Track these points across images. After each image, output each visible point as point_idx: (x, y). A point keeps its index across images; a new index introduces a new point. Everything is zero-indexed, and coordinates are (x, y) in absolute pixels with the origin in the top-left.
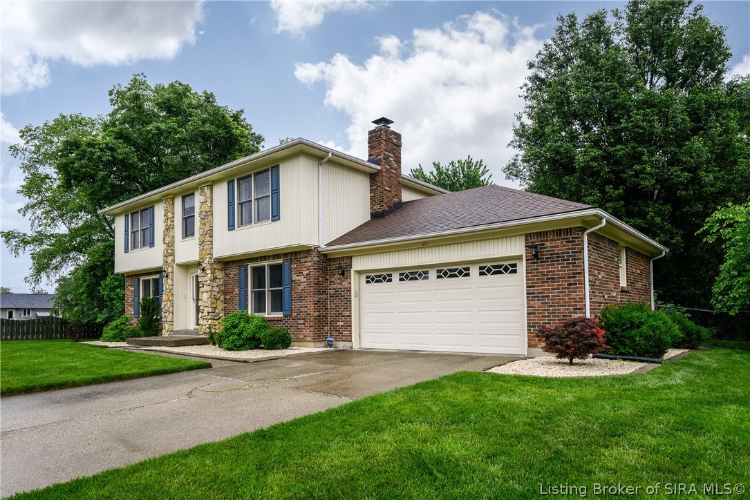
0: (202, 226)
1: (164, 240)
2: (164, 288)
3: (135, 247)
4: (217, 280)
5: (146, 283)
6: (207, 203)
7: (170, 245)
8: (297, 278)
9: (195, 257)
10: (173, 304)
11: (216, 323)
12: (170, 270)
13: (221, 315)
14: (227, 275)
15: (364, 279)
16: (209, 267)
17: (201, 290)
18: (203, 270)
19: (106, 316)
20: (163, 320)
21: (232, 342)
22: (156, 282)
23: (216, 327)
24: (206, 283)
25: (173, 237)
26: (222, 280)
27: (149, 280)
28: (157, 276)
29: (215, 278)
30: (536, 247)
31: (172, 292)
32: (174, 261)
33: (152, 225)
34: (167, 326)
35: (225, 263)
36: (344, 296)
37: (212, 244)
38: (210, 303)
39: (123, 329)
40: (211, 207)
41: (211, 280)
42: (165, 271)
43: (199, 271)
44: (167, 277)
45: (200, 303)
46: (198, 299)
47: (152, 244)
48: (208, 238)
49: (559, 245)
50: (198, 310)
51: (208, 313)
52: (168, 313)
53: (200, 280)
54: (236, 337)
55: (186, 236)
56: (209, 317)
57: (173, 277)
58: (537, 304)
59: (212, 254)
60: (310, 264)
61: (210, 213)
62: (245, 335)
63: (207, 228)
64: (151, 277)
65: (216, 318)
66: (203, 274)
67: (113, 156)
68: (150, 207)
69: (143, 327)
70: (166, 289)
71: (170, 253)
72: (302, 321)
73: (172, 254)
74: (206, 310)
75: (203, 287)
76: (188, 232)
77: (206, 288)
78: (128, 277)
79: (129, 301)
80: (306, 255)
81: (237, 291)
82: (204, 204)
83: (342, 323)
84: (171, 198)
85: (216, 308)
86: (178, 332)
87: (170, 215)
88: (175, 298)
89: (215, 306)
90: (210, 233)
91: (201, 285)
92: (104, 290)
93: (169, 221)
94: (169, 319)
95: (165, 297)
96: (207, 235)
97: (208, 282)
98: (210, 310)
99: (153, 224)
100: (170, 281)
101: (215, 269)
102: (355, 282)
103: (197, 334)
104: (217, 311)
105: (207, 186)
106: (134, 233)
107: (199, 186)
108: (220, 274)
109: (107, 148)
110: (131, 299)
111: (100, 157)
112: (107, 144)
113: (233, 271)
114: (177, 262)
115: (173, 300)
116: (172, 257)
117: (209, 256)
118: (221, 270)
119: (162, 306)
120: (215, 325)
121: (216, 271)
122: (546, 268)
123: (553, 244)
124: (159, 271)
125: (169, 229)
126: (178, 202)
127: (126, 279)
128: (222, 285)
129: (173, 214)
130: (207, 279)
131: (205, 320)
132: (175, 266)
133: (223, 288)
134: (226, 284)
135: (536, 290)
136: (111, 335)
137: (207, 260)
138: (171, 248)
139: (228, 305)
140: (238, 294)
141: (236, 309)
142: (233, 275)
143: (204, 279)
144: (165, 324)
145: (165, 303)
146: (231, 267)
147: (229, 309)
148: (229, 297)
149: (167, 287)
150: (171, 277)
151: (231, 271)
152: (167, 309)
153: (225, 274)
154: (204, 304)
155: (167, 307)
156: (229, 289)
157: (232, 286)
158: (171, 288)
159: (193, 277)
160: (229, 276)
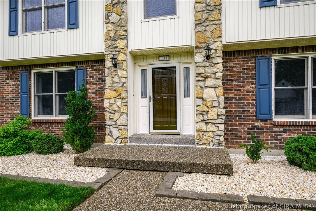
10: (127, 102)
20: (107, 122)
24: (215, 76)
27: (50, 73)
28: (68, 68)
31: (127, 87)
32: (127, 46)
34: (115, 131)
37: (222, 25)
44: (115, 67)
47: (75, 26)
48: (217, 16)
52: (117, 114)
57: (127, 67)
64: (54, 70)
66: (207, 64)
70: (113, 83)
71: (122, 36)
73: (126, 37)
75: (204, 80)
77: (212, 82)
78: (7, 67)
79: (9, 98)
81: (250, 88)
86: (136, 139)
88: (128, 95)
94: (121, 122)
106: (28, 11)
110: (12, 95)
114: (132, 48)
115: (127, 98)
116: (125, 41)
119: (105, 106)
124: (100, 59)
134: (226, 79)
138: (125, 28)
139: (229, 106)
140: (253, 92)
141: (249, 111)
142: (240, 69)
143: (209, 70)
144: (113, 130)
145: (112, 101)
146: (237, 58)
147: (231, 111)
148: (231, 95)
149: (116, 79)
150: (124, 67)
151: (236, 64)
152: (117, 109)
153: (223, 67)
154: (209, 104)
155: (115, 107)
156: (232, 85)
157: (239, 82)
158: (123, 80)
159: (142, 70)
160: (232, 70)
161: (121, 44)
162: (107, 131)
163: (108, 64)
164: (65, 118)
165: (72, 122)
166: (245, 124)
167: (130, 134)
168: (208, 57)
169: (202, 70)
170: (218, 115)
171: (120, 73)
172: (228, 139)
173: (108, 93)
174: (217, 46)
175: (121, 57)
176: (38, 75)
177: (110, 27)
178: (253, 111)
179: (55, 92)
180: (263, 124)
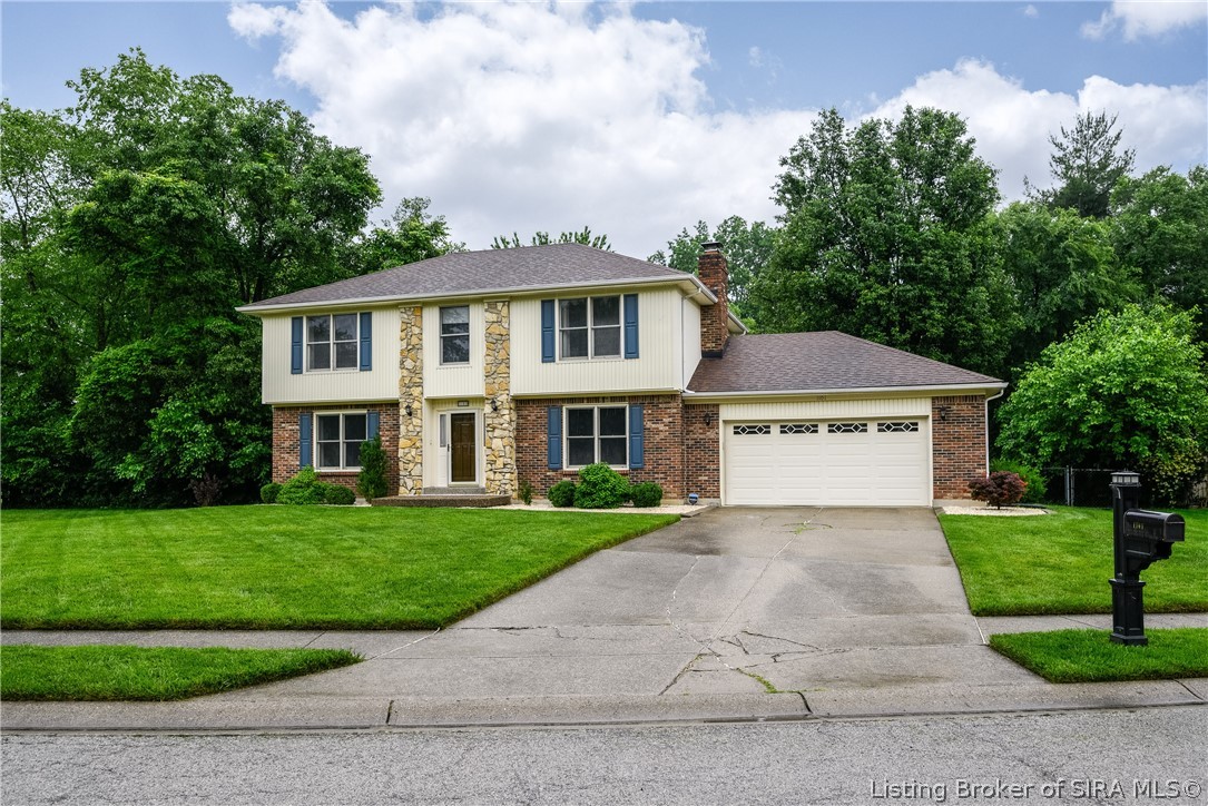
0: (491, 353)
1: (399, 363)
2: (402, 430)
3: (320, 366)
5: (329, 419)
6: (503, 324)
7: (415, 372)
8: (654, 426)
9: (477, 391)
10: (422, 451)
13: (514, 467)
14: (523, 417)
15: (731, 429)
16: (506, 406)
17: (490, 434)
20: (401, 473)
22: (358, 418)
24: (501, 427)
25: (421, 361)
26: (517, 423)
27: (337, 416)
28: (359, 411)
29: (511, 421)
30: (943, 409)
31: (418, 436)
32: (422, 394)
33: (367, 340)
34: (409, 482)
35: (521, 402)
36: (712, 449)
37: (509, 377)
40: (508, 329)
41: (508, 423)
42: (406, 406)
44: (409, 414)
45: (488, 452)
47: (367, 367)
48: (501, 369)
49: (965, 409)
52: (411, 464)
55: (450, 361)
57: (421, 415)
58: (943, 460)
59: (510, 390)
60: (675, 411)
61: (508, 337)
63: (504, 355)
65: (512, 471)
66: (494, 415)
68: (362, 313)
70: (408, 432)
71: (413, 378)
72: (662, 475)
73: (420, 384)
74: (500, 459)
75: (492, 431)
78: (281, 409)
79: (285, 445)
80: (668, 400)
81: (542, 437)
82: (496, 325)
83: (706, 478)
84: (416, 307)
85: (511, 458)
87: (414, 330)
88: (423, 444)
89: (511, 456)
90: (505, 362)
91: (489, 429)
94: (414, 473)
95: (404, 442)
96: (504, 365)
97: (506, 425)
99: (370, 338)
100: (417, 420)
101: (511, 409)
102: (725, 434)
103: (478, 491)
105: (503, 302)
107: (486, 301)
108: (513, 416)
110: (289, 443)
113: (533, 413)
114: (428, 395)
115: (421, 447)
116: (418, 388)
117: (506, 392)
118: (517, 411)
119: (399, 455)
120: (512, 480)
121: (512, 411)
122: (952, 429)
123: (960, 408)
124: (394, 405)
125: (412, 349)
126: (431, 315)
128: (515, 429)
129: (419, 328)
130: (502, 421)
131: (497, 474)
132: (424, 401)
133: (516, 433)
135: (942, 448)
138: (416, 375)
139: (521, 455)
140: (545, 442)
141: (542, 460)
142: (534, 417)
143: (496, 421)
144: (407, 480)
145: (406, 451)
146: (529, 407)
147: (526, 461)
148: (526, 445)
149: (411, 428)
150: (419, 416)
151: (531, 412)
152: (411, 459)
153: (519, 416)
154: (496, 454)
155: (409, 457)
156: (527, 434)
157: (533, 431)
158: (418, 429)
159: (441, 416)
160: (527, 418)
161: (416, 391)
162: (401, 482)
163: (403, 412)
164: (358, 470)
165: (367, 472)
166: (538, 474)
167: (426, 485)
168: (495, 409)
169: (489, 421)
170: (505, 465)
171: (415, 421)
173: (402, 442)
174: (503, 398)
175: (416, 405)
176: (321, 418)
177: (405, 373)
178: (545, 461)
179: (341, 439)
180: (554, 473)
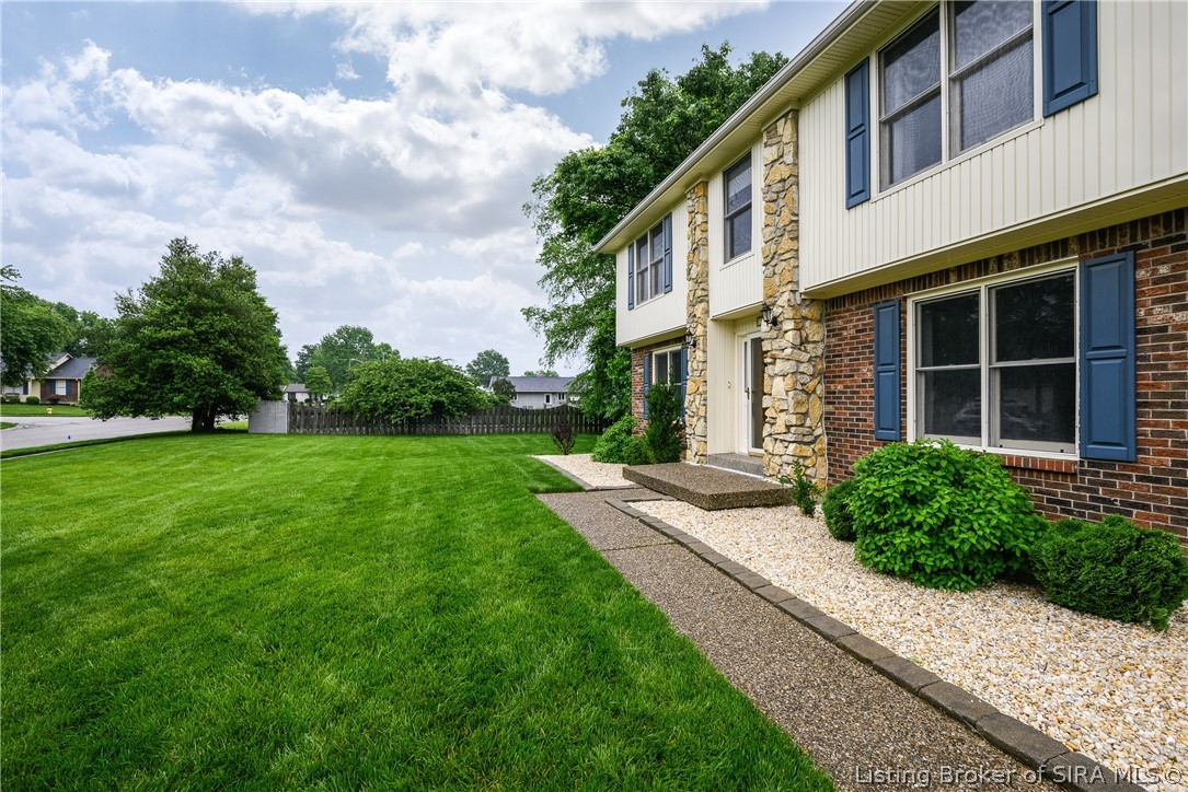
0: (770, 220)
1: (689, 274)
2: (689, 369)
3: (642, 298)
4: (809, 347)
5: (662, 359)
6: (785, 158)
7: (700, 281)
9: (754, 296)
10: (705, 400)
11: (808, 451)
12: (700, 330)
13: (818, 431)
14: (832, 333)
16: (789, 313)
17: (769, 370)
18: (775, 322)
19: (616, 409)
20: (688, 430)
21: (905, 555)
22: (677, 356)
23: (808, 462)
24: (783, 355)
25: (706, 263)
26: (821, 346)
27: (665, 355)
28: (678, 347)
29: (804, 341)
31: (705, 376)
32: (707, 312)
33: (669, 252)
34: (694, 445)
35: (831, 303)
37: (797, 258)
38: (791, 403)
39: (622, 441)
40: (796, 164)
41: (794, 347)
42: (690, 334)
43: (764, 327)
44: (694, 345)
45: (766, 401)
46: (758, 392)
47: (669, 287)
48: (786, 243)
50: (759, 417)
51: (788, 427)
52: (696, 418)
53: (766, 346)
54: (920, 538)
55: (732, 256)
56: (789, 437)
57: (705, 345)
59: (797, 283)
61: (793, 179)
62: (964, 539)
63: (786, 216)
64: (668, 350)
65: (806, 439)
66: (774, 334)
67: (620, 172)
68: (665, 218)
69: (652, 443)
70: (693, 370)
71: (700, 297)
73: (704, 299)
74: (782, 419)
75: (773, 363)
76: (736, 244)
77: (780, 366)
78: (635, 350)
79: (637, 391)
81: (867, 371)
82: (777, 164)
84: (701, 183)
85: (805, 414)
86: (716, 459)
87: (699, 219)
88: (709, 388)
89: (803, 410)
90: (793, 230)
91: (768, 360)
92: (611, 373)
93: (698, 232)
94: (699, 431)
95: (690, 387)
96: (786, 236)
97: (789, 351)
98: (793, 420)
99: (670, 248)
100: (699, 354)
101: (805, 318)
103: (759, 470)
104: (808, 423)
105: (785, 116)
106: (642, 273)
107: (764, 129)
108: (815, 331)
109: (612, 162)
110: (639, 388)
111: (602, 176)
112: (611, 156)
113: (853, 322)
114: (713, 313)
115: (705, 392)
116: (703, 305)
117: (790, 287)
118: (819, 321)
119: (686, 405)
120: (805, 458)
121: (807, 323)
124: (680, 336)
125: (698, 247)
126: (716, 189)
127: (633, 355)
128: (821, 357)
129: (706, 215)
130: (783, 343)
131: (778, 444)
132: (710, 323)
133: (822, 365)
134: (831, 356)
136: (604, 450)
137: (786, 296)
138: (702, 286)
139: (836, 408)
140: (871, 380)
141: (865, 420)
142: (853, 331)
143: (776, 344)
144: (692, 440)
146: (848, 311)
147: (839, 419)
148: (840, 387)
149: (695, 366)
150: (701, 345)
151: (847, 322)
152: (695, 410)
153: (828, 331)
154: (777, 404)
156: (841, 366)
157: (851, 360)
159: (745, 343)
160: (840, 334)
161: (698, 309)
162: (688, 443)
166: (858, 448)
172: (834, 476)
173: (689, 385)
177: (691, 286)
178: (871, 422)
